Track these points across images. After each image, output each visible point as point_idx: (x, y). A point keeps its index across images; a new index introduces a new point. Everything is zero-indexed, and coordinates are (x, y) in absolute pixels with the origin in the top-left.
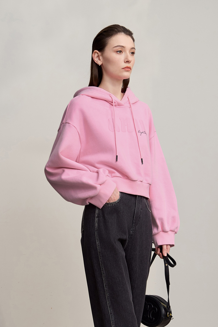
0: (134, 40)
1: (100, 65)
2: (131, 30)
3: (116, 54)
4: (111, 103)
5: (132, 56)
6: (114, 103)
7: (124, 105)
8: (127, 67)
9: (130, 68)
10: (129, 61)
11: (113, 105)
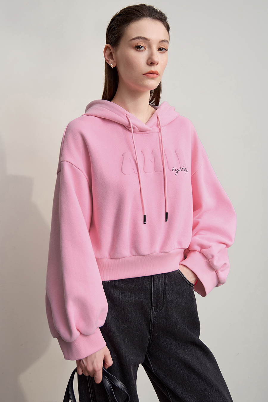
0: (168, 28)
1: (113, 67)
2: (163, 12)
3: (135, 51)
4: (127, 127)
5: (161, 54)
6: (133, 128)
7: (149, 131)
8: (151, 72)
9: (156, 73)
10: (155, 62)
11: (131, 131)
